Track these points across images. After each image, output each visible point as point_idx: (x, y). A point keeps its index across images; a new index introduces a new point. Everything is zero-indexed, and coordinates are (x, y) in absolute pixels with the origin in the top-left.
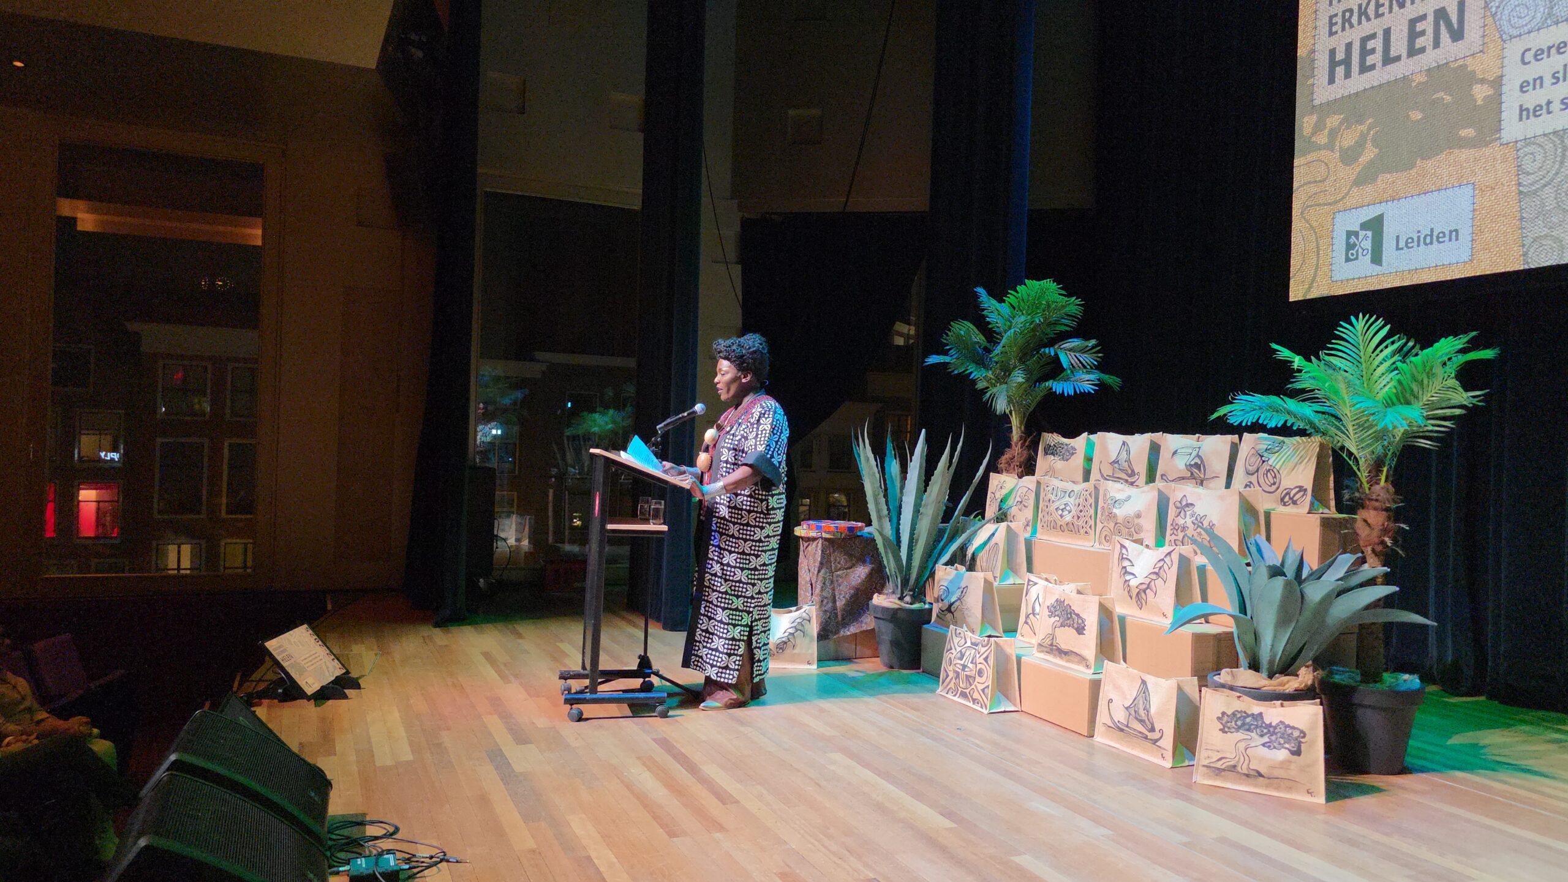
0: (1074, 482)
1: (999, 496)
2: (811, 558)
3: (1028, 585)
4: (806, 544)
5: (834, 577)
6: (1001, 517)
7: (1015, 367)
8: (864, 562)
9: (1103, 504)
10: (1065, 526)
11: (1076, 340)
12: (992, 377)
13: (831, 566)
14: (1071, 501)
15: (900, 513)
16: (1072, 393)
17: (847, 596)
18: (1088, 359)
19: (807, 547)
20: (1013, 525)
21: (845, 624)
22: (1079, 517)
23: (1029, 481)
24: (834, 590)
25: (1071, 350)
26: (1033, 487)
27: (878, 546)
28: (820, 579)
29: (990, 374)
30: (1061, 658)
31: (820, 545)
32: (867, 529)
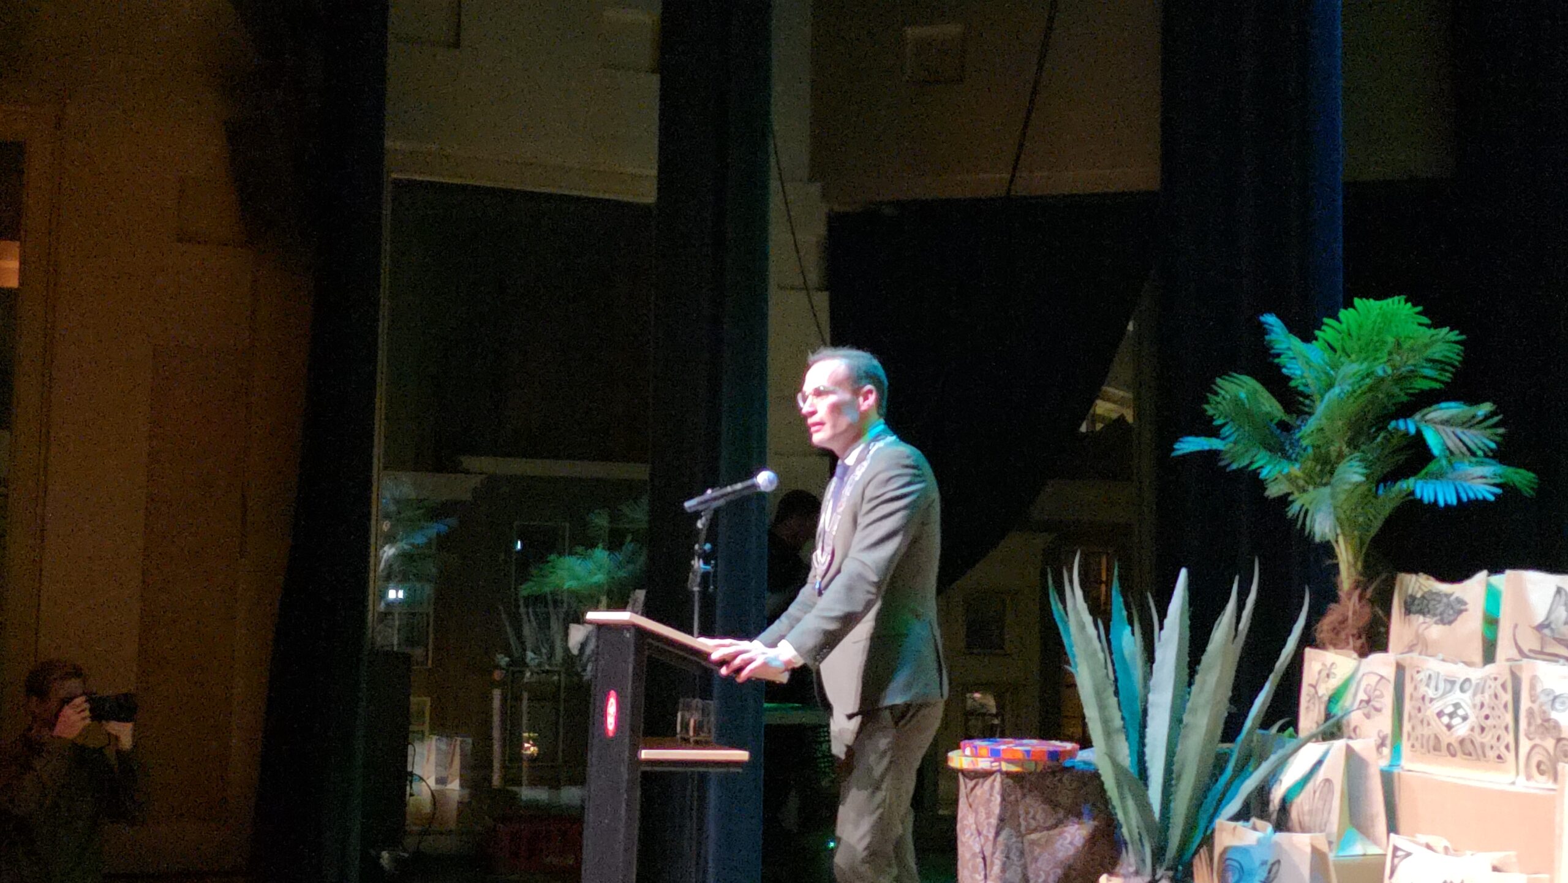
0: (1467, 664)
1: (1325, 689)
2: (982, 810)
3: (1394, 856)
4: (971, 784)
5: (1026, 844)
6: (1332, 730)
7: (1341, 456)
8: (1079, 815)
9: (1530, 704)
10: (1456, 745)
11: (1453, 404)
12: (1299, 473)
13: (1019, 825)
14: (1465, 699)
15: (1143, 726)
16: (1453, 500)
17: (1052, 881)
18: (1481, 439)
19: (973, 789)
22: (1483, 729)
23: (1380, 664)
24: (1025, 867)
25: (1446, 422)
26: (1390, 673)
27: (1106, 786)
28: (1000, 848)
29: (1295, 469)
31: (997, 786)
32: (1084, 755)
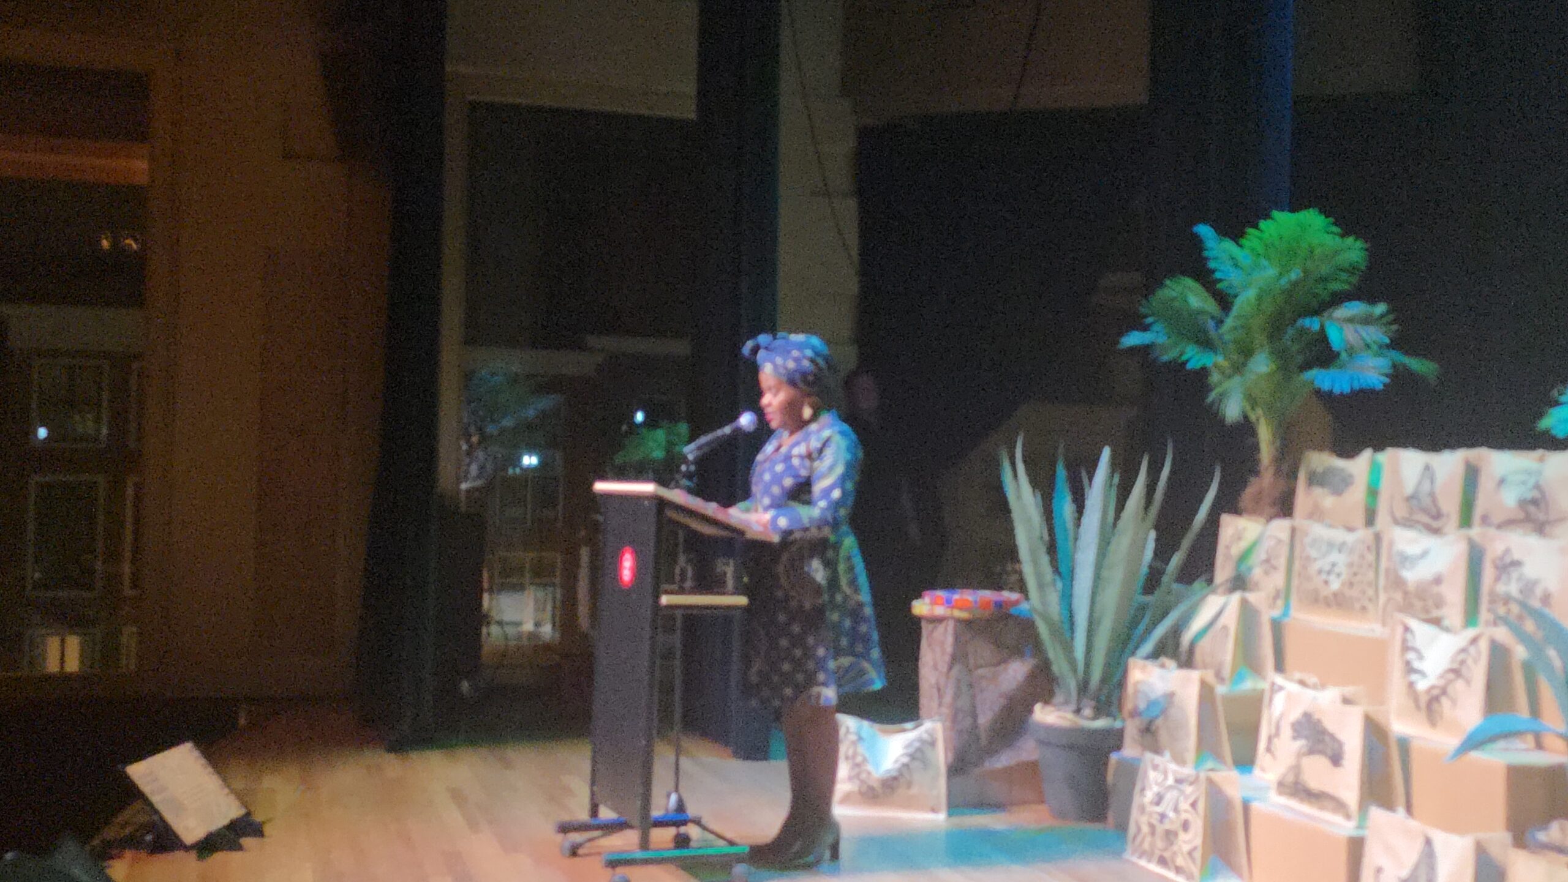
0: (1349, 529)
1: (1234, 552)
2: (939, 648)
3: (1272, 690)
4: (931, 626)
5: (975, 678)
6: (1237, 584)
8: (1019, 656)
9: (1387, 564)
10: (1330, 597)
11: (1357, 304)
12: (1224, 364)
13: (968, 662)
14: (1340, 559)
15: (1072, 579)
16: (1347, 389)
17: (997, 709)
18: (1376, 335)
20: (1251, 597)
21: (991, 751)
22: (1351, 584)
23: (1281, 527)
24: (973, 697)
25: (1351, 320)
27: (1040, 631)
28: (952, 681)
29: (1224, 361)
30: (1310, 803)
31: (951, 629)
32: (1023, 604)
